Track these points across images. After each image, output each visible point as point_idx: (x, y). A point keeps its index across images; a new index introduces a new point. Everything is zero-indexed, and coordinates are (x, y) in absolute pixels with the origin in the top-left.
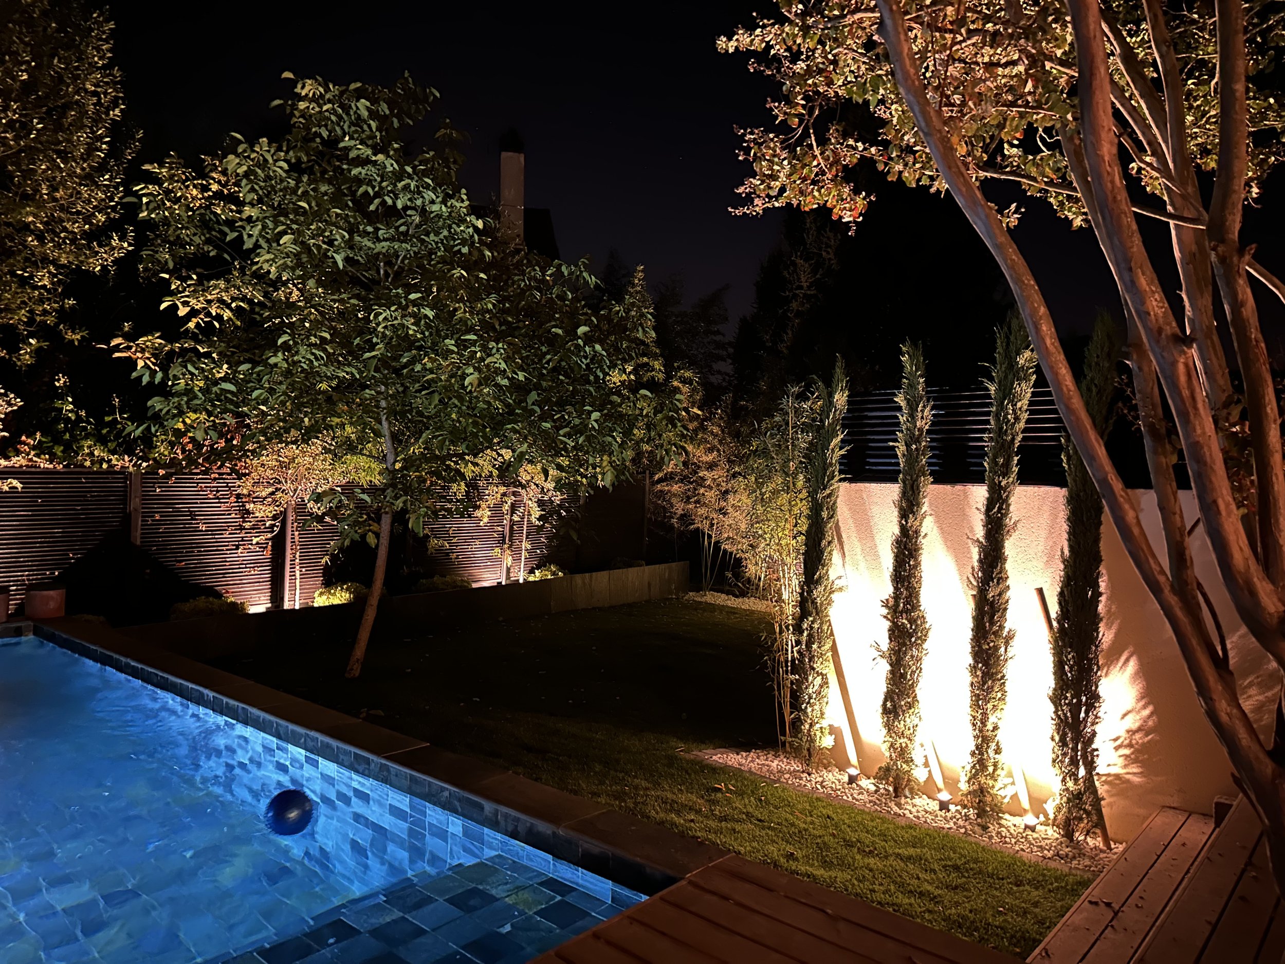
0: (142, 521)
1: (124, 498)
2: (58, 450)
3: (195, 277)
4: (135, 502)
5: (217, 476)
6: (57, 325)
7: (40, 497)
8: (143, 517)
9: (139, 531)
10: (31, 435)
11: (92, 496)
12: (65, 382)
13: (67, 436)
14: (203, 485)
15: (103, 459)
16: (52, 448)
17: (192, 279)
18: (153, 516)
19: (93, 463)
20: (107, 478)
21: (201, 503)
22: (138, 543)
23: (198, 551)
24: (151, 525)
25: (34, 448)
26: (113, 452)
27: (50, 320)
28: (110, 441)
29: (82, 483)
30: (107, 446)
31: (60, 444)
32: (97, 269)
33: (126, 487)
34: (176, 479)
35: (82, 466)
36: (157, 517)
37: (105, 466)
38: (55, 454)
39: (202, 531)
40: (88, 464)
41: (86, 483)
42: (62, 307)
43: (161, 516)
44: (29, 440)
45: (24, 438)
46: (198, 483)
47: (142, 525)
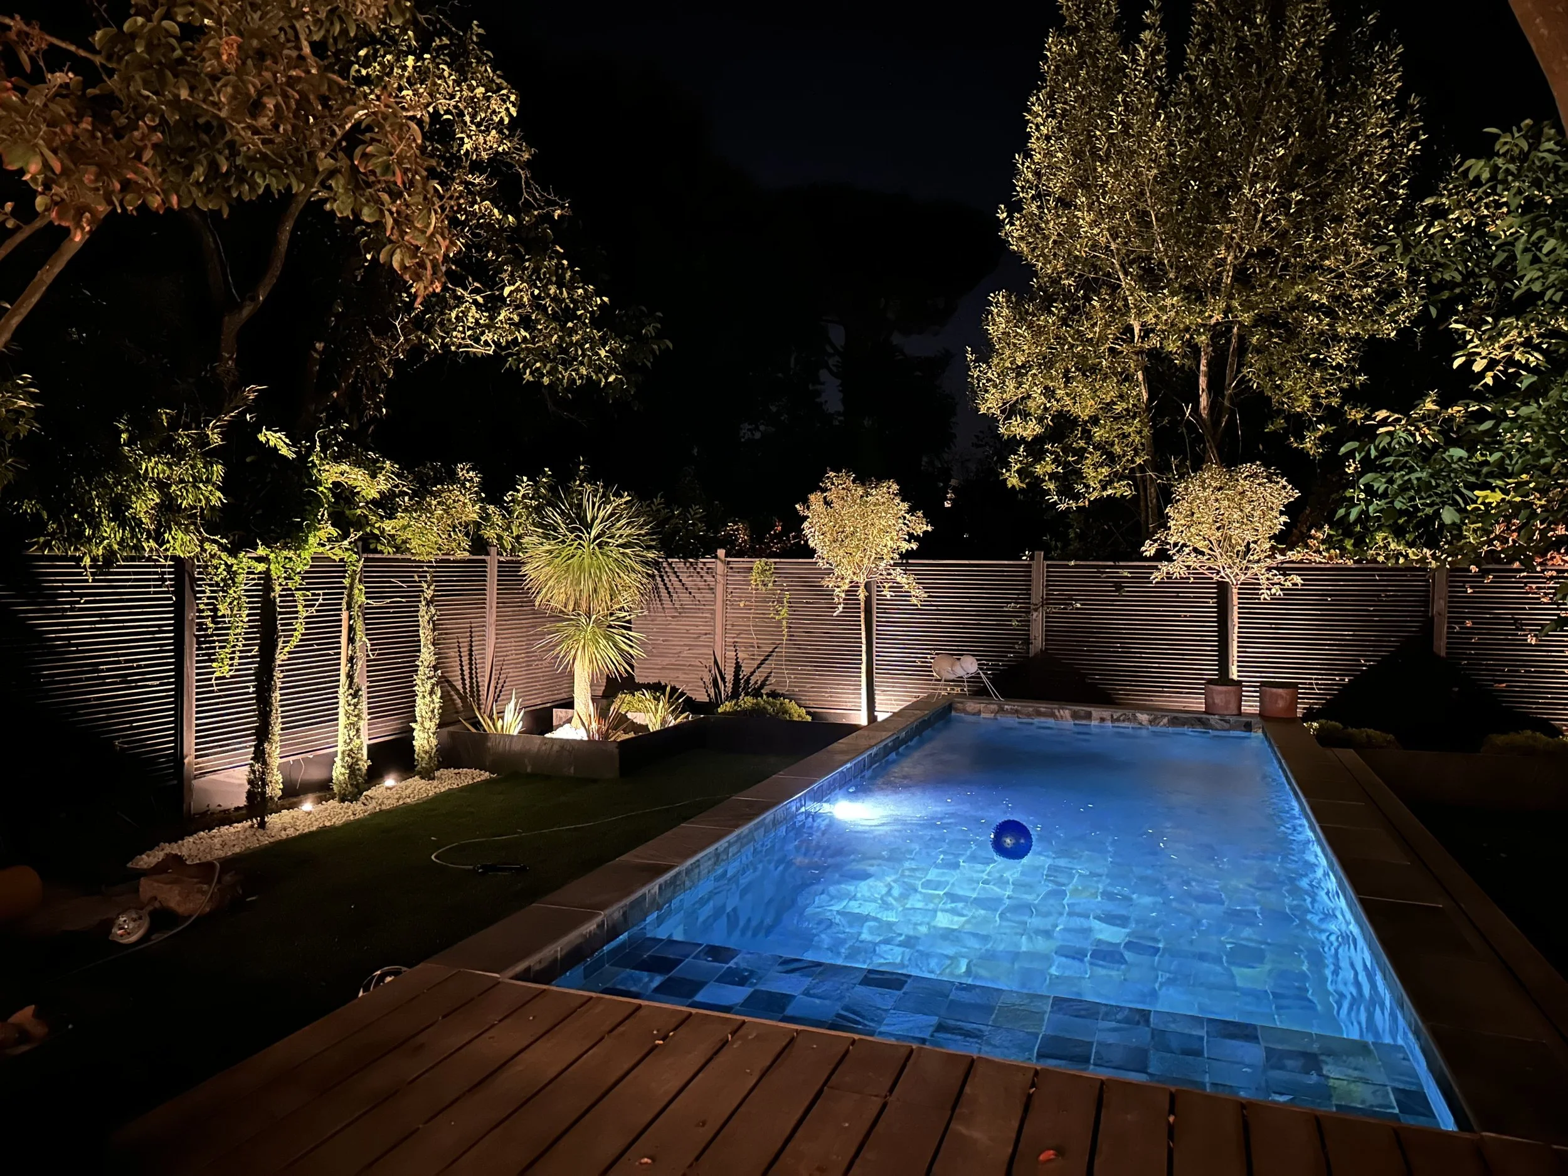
0: (1448, 628)
1: (1426, 600)
2: (1349, 544)
3: (1490, 319)
4: (1440, 605)
5: (1554, 573)
6: (1342, 405)
7: (1330, 596)
8: (1449, 623)
9: (1445, 640)
10: (1320, 528)
11: (1387, 596)
12: (1356, 468)
13: (1358, 528)
14: (1534, 586)
15: (1401, 554)
16: (1342, 541)
17: (1487, 322)
18: (1463, 623)
19: (1387, 558)
20: (1405, 576)
21: (1530, 609)
22: (1443, 653)
23: (1526, 671)
24: (1458, 633)
25: (1323, 542)
26: (1411, 545)
27: (1335, 402)
28: (1409, 532)
29: (1376, 580)
30: (1404, 538)
31: (1350, 537)
32: (1393, 334)
33: (1428, 586)
34: (1494, 577)
35: (1375, 561)
36: (1469, 624)
37: (1401, 560)
38: (1346, 549)
39: (1531, 645)
40: (1381, 559)
41: (1380, 580)
42: (1352, 386)
43: (1474, 623)
44: (1319, 534)
45: (1313, 532)
46: (1526, 583)
47: (1448, 633)
